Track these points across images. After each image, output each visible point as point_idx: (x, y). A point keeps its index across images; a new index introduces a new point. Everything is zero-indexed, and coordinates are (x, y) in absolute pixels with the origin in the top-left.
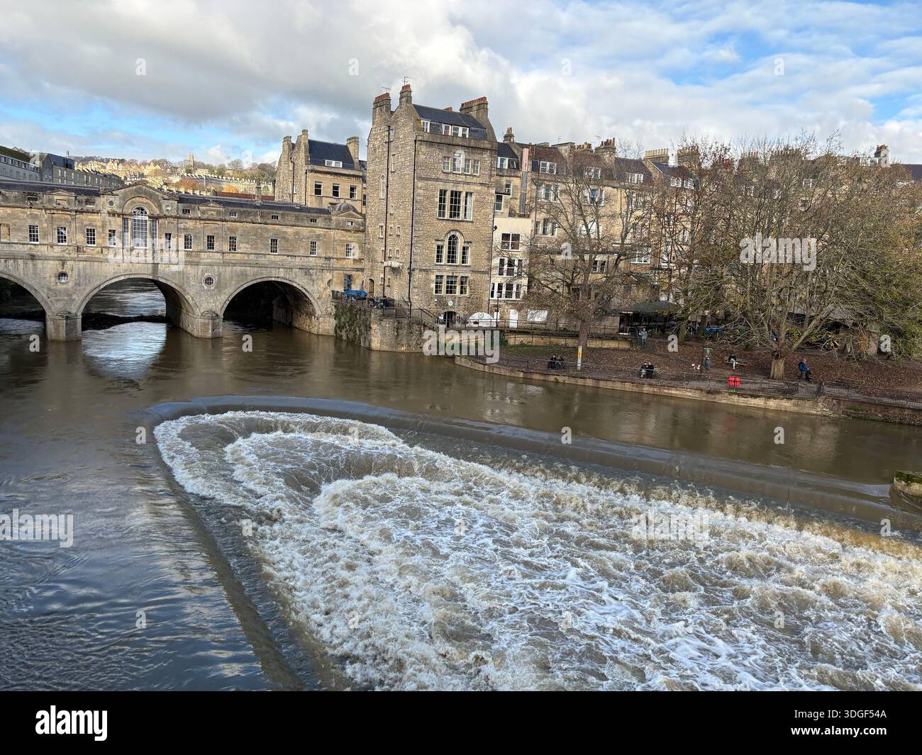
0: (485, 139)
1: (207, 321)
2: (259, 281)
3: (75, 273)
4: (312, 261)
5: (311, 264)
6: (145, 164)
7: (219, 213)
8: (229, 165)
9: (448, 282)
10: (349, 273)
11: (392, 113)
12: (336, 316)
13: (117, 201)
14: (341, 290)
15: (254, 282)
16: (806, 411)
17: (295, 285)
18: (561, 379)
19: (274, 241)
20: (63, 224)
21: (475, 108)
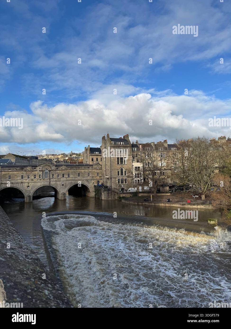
0: (128, 144)
1: (62, 195)
2: (75, 184)
3: (31, 186)
4: (89, 178)
5: (88, 179)
6: (59, 155)
7: (65, 168)
8: (82, 153)
9: (121, 180)
10: (98, 180)
11: (106, 140)
12: (95, 192)
13: (41, 168)
14: (96, 185)
15: (74, 184)
16: (207, 208)
17: (84, 184)
18: (146, 204)
19: (79, 174)
20: (29, 174)
21: (126, 137)
